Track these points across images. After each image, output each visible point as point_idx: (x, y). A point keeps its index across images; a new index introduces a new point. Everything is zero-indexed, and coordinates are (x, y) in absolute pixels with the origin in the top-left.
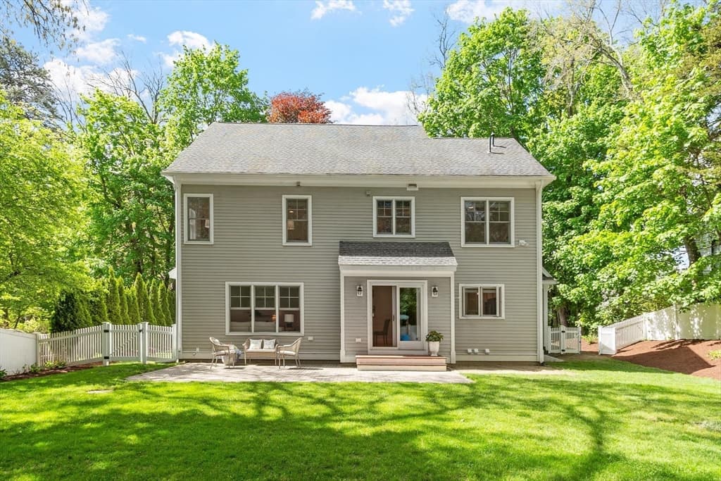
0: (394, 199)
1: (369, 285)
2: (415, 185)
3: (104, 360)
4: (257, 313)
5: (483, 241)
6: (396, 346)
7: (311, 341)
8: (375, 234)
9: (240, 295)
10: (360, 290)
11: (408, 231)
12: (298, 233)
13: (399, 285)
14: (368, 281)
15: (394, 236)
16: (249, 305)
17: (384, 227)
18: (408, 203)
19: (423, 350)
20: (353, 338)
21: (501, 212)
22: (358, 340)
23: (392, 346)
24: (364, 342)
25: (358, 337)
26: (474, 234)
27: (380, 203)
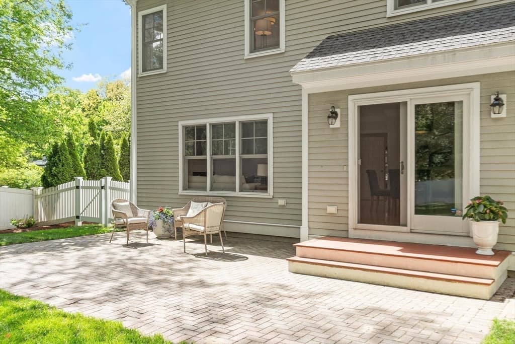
1: (353, 105)
3: (76, 220)
6: (406, 225)
7: (282, 207)
8: (390, 10)
9: (195, 135)
10: (334, 115)
13: (412, 99)
14: (350, 98)
16: (204, 153)
19: (468, 237)
20: (321, 206)
22: (332, 210)
23: (399, 225)
24: (341, 213)
25: (332, 204)
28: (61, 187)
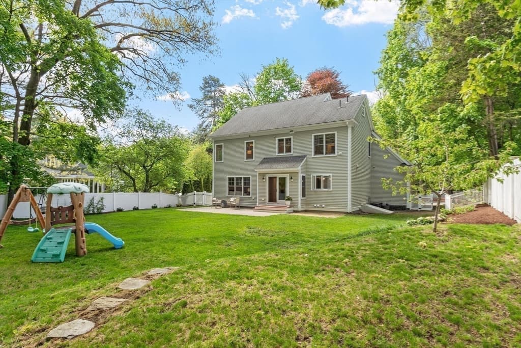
0: (284, 138)
1: (267, 177)
2: (292, 131)
3: (194, 204)
4: (237, 188)
5: (323, 153)
7: (253, 199)
8: (277, 154)
9: (231, 180)
10: (264, 179)
11: (290, 151)
12: (250, 156)
13: (278, 176)
14: (267, 175)
15: (285, 154)
16: (234, 185)
17: (281, 150)
18: (290, 139)
21: (331, 139)
23: (276, 202)
24: (265, 200)
25: (263, 198)
26: (318, 151)
27: (279, 140)
28: (188, 194)
